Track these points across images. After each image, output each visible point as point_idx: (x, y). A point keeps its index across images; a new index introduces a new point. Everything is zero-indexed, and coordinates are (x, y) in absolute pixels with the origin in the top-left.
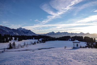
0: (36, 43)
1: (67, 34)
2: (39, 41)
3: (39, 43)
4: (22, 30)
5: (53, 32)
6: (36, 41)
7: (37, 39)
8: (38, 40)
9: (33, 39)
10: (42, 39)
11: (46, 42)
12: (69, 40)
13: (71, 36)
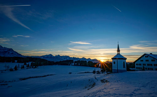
0: (19, 69)
1: (68, 58)
2: (25, 66)
3: (25, 68)
6: (19, 65)
7: (22, 63)
8: (25, 64)
9: (14, 62)
10: (31, 62)
12: (72, 65)
13: (74, 61)
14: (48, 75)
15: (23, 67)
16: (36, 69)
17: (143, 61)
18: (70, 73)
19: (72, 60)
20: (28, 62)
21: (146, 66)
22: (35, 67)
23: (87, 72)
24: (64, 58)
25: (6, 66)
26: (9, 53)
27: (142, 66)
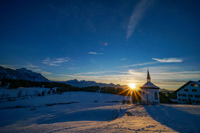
0: (46, 94)
1: (94, 84)
2: (51, 91)
3: (51, 94)
4: (26, 72)
5: (76, 80)
6: (46, 90)
7: (48, 88)
8: (51, 89)
9: (41, 87)
10: (56, 88)
11: (64, 93)
12: (98, 92)
13: (101, 87)
14: (72, 103)
15: (49, 93)
16: (61, 95)
17: (187, 90)
18: (96, 102)
19: (98, 87)
20: (53, 87)
21: (193, 98)
22: (61, 93)
23: (116, 102)
24: (90, 84)
25: (35, 91)
26: (38, 78)
27: (187, 98)
